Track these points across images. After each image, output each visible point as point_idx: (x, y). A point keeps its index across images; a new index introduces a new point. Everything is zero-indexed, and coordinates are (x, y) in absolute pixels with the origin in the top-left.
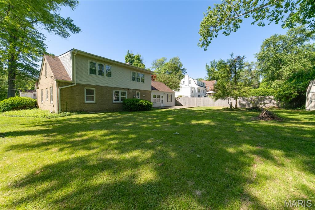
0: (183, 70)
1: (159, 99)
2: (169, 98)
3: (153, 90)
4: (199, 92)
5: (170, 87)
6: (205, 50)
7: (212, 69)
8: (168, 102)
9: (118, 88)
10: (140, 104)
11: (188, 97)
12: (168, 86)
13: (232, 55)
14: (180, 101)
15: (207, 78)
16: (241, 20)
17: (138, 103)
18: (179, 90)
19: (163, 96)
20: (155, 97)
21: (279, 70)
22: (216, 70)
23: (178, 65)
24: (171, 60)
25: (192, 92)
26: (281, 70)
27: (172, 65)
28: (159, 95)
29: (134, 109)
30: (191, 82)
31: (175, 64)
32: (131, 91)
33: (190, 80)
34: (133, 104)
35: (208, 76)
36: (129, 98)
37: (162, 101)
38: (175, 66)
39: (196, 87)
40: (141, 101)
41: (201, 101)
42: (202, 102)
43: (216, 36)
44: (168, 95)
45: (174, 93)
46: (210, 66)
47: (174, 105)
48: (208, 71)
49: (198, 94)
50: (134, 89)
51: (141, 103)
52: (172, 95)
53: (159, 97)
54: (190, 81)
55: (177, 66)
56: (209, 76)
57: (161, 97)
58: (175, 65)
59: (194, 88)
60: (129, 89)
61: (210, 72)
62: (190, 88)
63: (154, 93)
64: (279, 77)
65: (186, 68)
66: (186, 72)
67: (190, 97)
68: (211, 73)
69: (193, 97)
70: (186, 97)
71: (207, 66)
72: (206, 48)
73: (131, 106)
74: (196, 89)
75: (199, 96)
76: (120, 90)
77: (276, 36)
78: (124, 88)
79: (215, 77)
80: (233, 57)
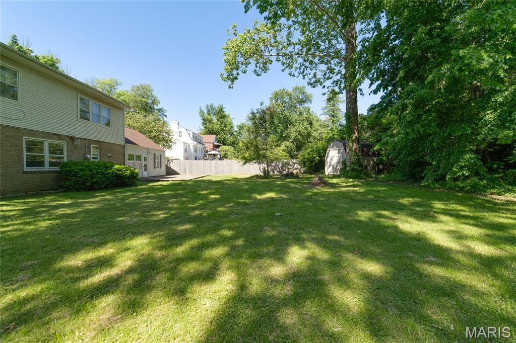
0: (160, 110)
1: (139, 162)
2: (157, 160)
3: (128, 143)
4: (196, 151)
5: (156, 140)
6: (230, 87)
7: (209, 117)
8: (155, 167)
9: (39, 132)
10: (117, 174)
11: (179, 159)
12: (150, 138)
13: (262, 104)
14: (173, 166)
15: (200, 129)
16: (271, 61)
17: (110, 171)
18: (170, 147)
19: (147, 156)
20: (131, 157)
21: (287, 130)
22: (215, 119)
23: (150, 101)
24: (135, 88)
25: (186, 150)
26: (288, 130)
27: (138, 99)
28: (140, 154)
29: (102, 184)
30: (182, 134)
31: (143, 97)
32: (78, 143)
33: (180, 130)
34: (98, 173)
35: (203, 128)
36: (74, 160)
37: (145, 166)
38: (145, 102)
39: (192, 143)
40: (117, 167)
41: (211, 166)
42: (213, 168)
43: (245, 72)
44: (155, 154)
45: (165, 151)
46: (206, 111)
47: (164, 174)
48: (203, 119)
49: (194, 155)
50: (85, 139)
51: (118, 170)
52: (161, 155)
53: (139, 158)
54: (181, 132)
55: (147, 101)
56: (205, 127)
57: (143, 159)
58: (144, 100)
59: (187, 145)
60: (72, 138)
61: (205, 121)
62: (182, 144)
63: (129, 150)
64: (286, 138)
65: (165, 109)
66: (166, 116)
67: (182, 158)
68: (208, 124)
69: (187, 159)
70: (177, 159)
71: (202, 112)
72: (231, 86)
73: (93, 178)
74: (192, 147)
75: (196, 159)
76: (46, 137)
77: (284, 90)
78: (58, 135)
79: (213, 130)
80: (263, 106)
